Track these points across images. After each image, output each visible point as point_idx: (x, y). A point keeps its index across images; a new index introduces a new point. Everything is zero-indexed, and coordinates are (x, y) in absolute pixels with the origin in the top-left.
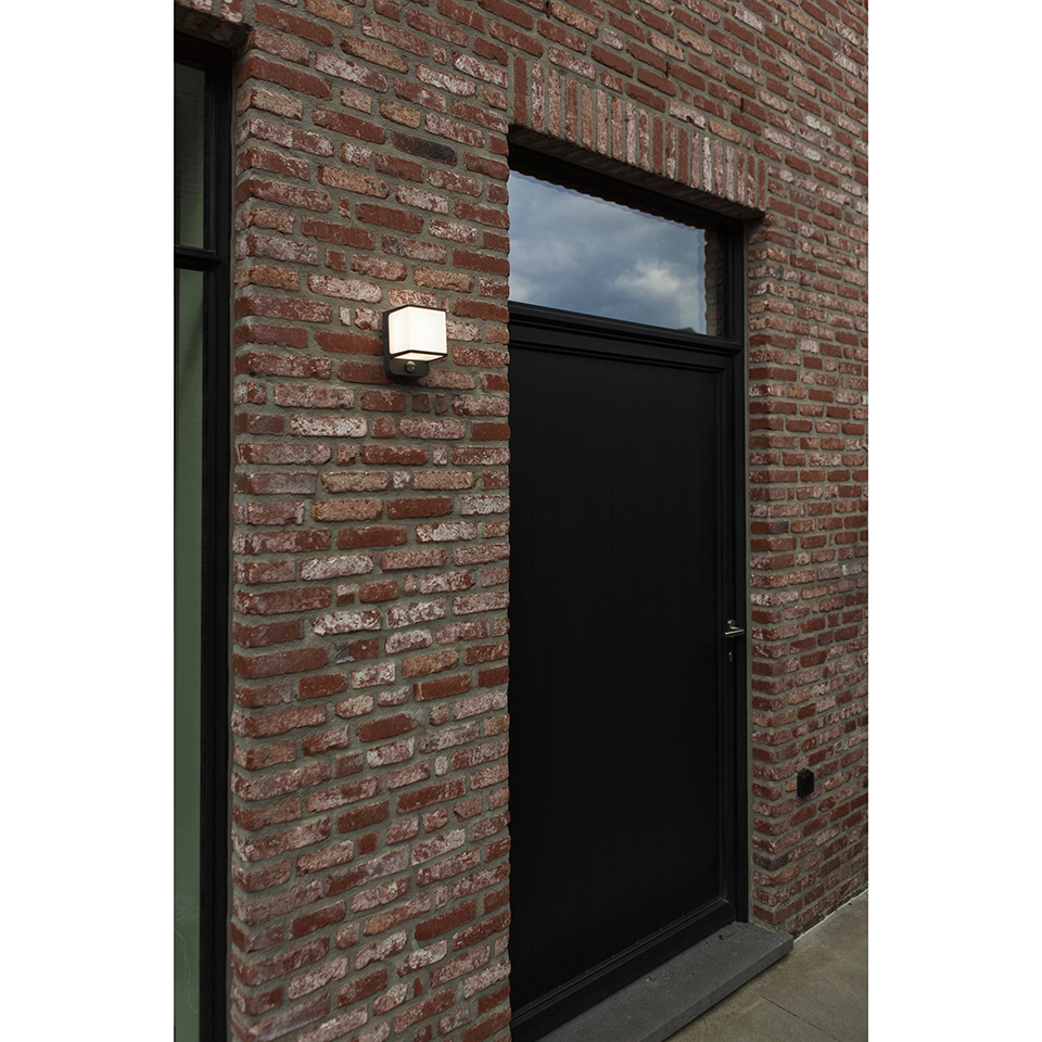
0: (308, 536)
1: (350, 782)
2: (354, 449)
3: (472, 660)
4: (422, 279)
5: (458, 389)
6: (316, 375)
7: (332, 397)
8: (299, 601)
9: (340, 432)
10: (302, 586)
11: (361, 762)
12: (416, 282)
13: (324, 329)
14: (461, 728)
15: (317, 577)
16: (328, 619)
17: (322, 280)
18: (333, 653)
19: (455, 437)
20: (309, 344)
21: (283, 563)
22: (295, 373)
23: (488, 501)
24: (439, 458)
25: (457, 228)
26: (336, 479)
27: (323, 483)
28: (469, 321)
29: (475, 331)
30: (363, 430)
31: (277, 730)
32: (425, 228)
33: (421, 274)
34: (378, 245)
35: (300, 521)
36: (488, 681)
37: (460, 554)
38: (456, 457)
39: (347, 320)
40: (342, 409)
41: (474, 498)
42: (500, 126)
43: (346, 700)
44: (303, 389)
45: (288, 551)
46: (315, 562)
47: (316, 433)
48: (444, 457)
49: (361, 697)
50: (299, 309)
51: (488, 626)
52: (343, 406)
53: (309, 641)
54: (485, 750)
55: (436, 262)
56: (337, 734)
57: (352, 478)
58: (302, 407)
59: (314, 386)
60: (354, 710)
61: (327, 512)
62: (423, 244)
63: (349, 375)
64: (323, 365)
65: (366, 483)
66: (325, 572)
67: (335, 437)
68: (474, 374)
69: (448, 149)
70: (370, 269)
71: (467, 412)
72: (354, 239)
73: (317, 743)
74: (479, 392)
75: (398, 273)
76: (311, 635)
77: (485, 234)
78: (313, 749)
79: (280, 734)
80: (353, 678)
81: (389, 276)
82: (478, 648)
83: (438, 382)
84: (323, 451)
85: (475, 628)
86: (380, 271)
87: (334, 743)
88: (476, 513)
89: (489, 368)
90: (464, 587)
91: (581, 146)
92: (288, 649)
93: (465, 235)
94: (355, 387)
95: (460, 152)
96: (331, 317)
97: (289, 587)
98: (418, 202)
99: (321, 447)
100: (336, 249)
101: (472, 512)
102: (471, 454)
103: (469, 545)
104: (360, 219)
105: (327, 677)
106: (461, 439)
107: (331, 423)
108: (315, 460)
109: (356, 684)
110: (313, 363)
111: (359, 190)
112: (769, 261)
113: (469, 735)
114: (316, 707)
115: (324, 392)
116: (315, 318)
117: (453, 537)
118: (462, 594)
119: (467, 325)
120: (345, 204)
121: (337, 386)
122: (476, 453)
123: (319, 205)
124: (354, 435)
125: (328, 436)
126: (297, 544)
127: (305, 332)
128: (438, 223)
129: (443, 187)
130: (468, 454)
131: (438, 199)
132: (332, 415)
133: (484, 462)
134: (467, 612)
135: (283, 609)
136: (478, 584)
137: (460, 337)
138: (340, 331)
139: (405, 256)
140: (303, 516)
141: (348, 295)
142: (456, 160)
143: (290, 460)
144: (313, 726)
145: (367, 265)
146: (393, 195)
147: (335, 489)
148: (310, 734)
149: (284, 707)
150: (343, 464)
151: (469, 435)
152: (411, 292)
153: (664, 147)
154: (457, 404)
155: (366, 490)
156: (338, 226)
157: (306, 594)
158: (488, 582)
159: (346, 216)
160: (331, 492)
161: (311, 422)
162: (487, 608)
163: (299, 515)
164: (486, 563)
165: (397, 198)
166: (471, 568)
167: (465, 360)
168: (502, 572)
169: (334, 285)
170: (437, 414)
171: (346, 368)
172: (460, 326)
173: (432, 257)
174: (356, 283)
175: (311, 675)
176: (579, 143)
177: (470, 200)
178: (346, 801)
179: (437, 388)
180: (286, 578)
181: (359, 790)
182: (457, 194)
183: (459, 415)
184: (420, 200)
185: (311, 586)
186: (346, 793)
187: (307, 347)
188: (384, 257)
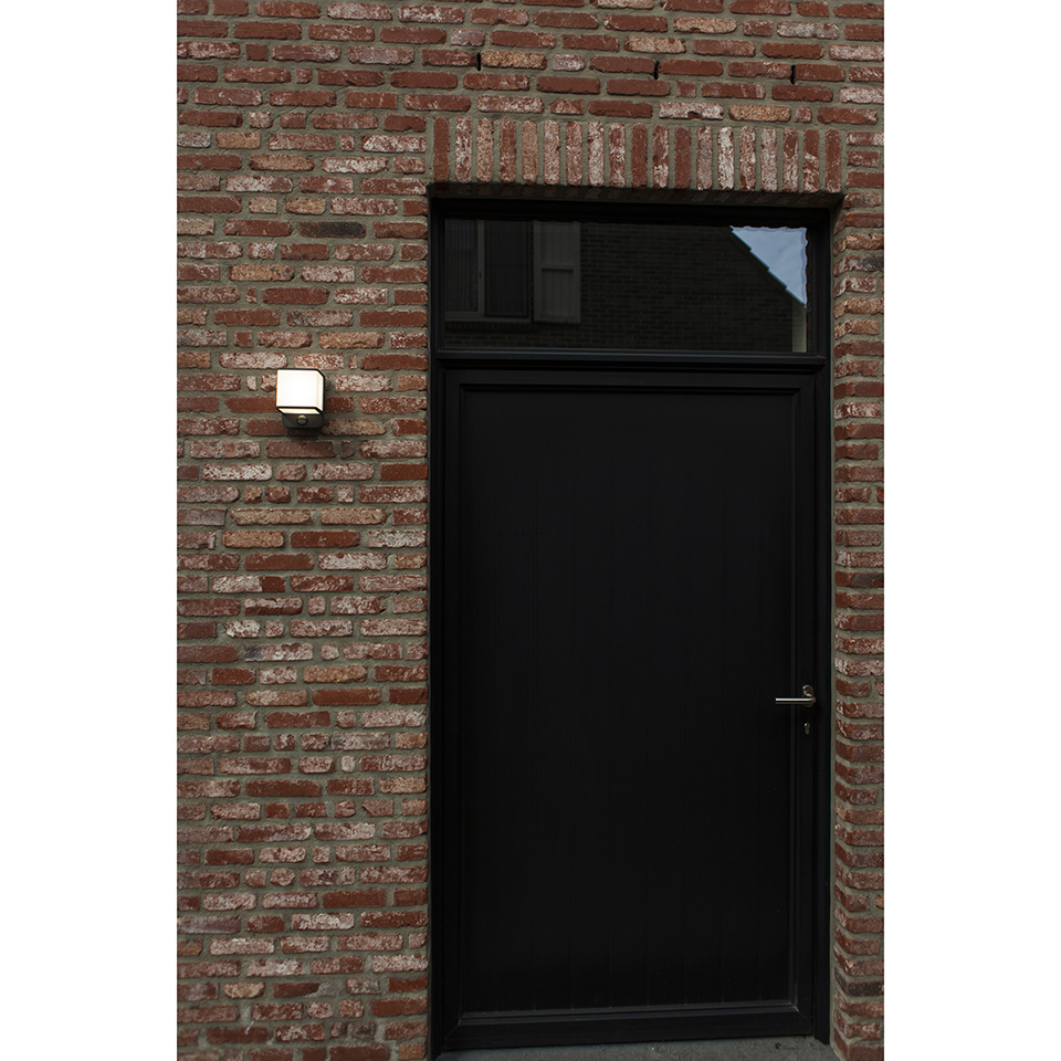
0: (218, 558)
1: (258, 758)
2: (258, 490)
3: (382, 677)
4: (327, 343)
5: (367, 435)
6: (225, 432)
7: (239, 449)
8: (212, 608)
9: (246, 477)
10: (214, 597)
11: (267, 744)
12: (321, 346)
13: (233, 395)
14: (368, 736)
15: (227, 590)
16: (237, 625)
17: (232, 356)
18: (242, 652)
19: (362, 478)
20: (220, 408)
21: (198, 578)
22: (207, 432)
23: (398, 535)
24: (344, 497)
25: (365, 292)
26: (242, 514)
27: (232, 517)
28: (379, 373)
29: (385, 382)
30: (268, 474)
31: (193, 704)
32: (332, 297)
33: (326, 339)
34: (283, 320)
35: (211, 546)
36: (401, 698)
37: (367, 582)
38: (363, 495)
39: (253, 386)
40: (248, 458)
41: (383, 533)
42: (416, 189)
43: (254, 691)
44: (213, 444)
45: (202, 569)
46: (225, 579)
47: (225, 478)
48: (349, 496)
49: (268, 692)
50: (211, 382)
51: (400, 649)
52: (249, 456)
53: (220, 641)
54: (397, 760)
55: (341, 325)
56: (245, 717)
57: (257, 514)
58: (213, 458)
59: (222, 441)
60: (262, 701)
61: (234, 540)
62: (328, 312)
63: (255, 431)
64: (232, 424)
65: (271, 518)
66: (234, 587)
67: (242, 481)
68: (384, 421)
69: (354, 224)
70: (275, 341)
71: (375, 455)
72: (258, 320)
73: (228, 720)
74: (390, 436)
75: (303, 340)
76: (224, 635)
77: (397, 292)
78: (224, 724)
79: (196, 707)
80: (260, 675)
81: (293, 345)
82: (389, 668)
83: (344, 430)
84: (231, 492)
85: (386, 649)
86: (284, 342)
87: (242, 723)
88: (385, 546)
89: (401, 414)
90: (372, 611)
91: (523, 183)
92: (204, 644)
93: (373, 297)
94: (260, 439)
95: (369, 224)
96: (239, 385)
97: (204, 596)
98: (323, 277)
99: (229, 489)
100: (243, 330)
101: (380, 545)
102: (380, 493)
103: (377, 575)
104: (265, 302)
105: (237, 671)
106: (369, 480)
107: (239, 470)
108: (224, 499)
109: (263, 680)
110: (222, 423)
111: (265, 278)
112: (849, 252)
113: (377, 743)
114: (227, 692)
115: (232, 446)
116: (225, 387)
117: (359, 566)
118: (371, 618)
119: (376, 377)
120: (252, 293)
121: (245, 440)
122: (386, 492)
123: (228, 297)
124: (259, 479)
125: (235, 480)
126: (209, 564)
127: (216, 399)
128: (344, 292)
129: (350, 258)
130: (376, 493)
131: (343, 270)
132: (239, 464)
133: (395, 500)
134: (376, 634)
135: (198, 613)
136: (389, 610)
137: (368, 389)
138: (248, 395)
139: (310, 325)
140: (215, 542)
141: (254, 366)
142: (364, 232)
143: (203, 500)
144: (224, 707)
145: (273, 338)
146: (298, 276)
147: (242, 522)
148: (222, 712)
149: (200, 687)
150: (249, 502)
151: (379, 476)
152: (316, 355)
153: (651, 155)
154: (365, 448)
155: (270, 523)
156: (245, 312)
157: (217, 603)
158: (400, 609)
159: (252, 302)
160: (238, 525)
161: (221, 469)
162: (399, 633)
163: (211, 542)
164: (398, 592)
165: (302, 277)
166: (381, 595)
167: (373, 409)
168: (419, 602)
169: (243, 359)
170: (343, 459)
171: (252, 425)
172: (368, 379)
173: (337, 322)
174: (262, 355)
175: (223, 667)
176: (519, 180)
177: (379, 264)
178: (253, 771)
179: (343, 435)
180: (201, 589)
181: (266, 766)
182: (364, 263)
183: (367, 458)
184: (324, 274)
185: (222, 597)
186: (254, 765)
187: (218, 410)
188: (288, 330)
